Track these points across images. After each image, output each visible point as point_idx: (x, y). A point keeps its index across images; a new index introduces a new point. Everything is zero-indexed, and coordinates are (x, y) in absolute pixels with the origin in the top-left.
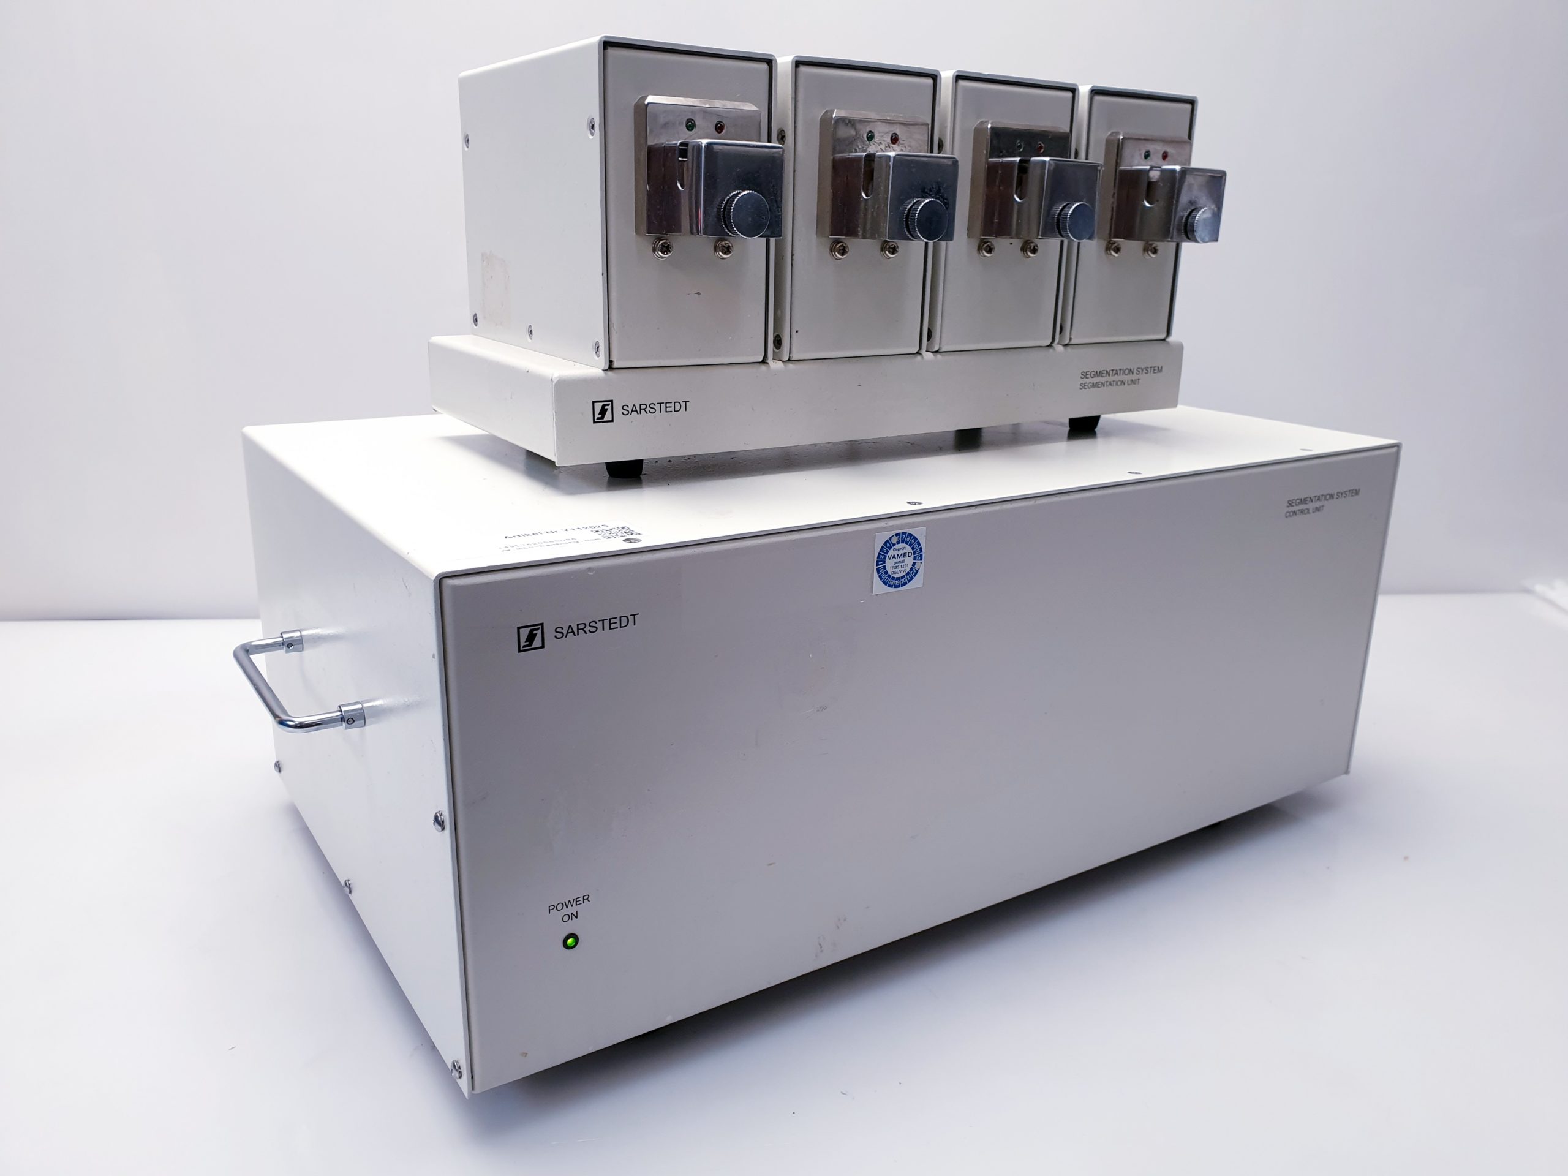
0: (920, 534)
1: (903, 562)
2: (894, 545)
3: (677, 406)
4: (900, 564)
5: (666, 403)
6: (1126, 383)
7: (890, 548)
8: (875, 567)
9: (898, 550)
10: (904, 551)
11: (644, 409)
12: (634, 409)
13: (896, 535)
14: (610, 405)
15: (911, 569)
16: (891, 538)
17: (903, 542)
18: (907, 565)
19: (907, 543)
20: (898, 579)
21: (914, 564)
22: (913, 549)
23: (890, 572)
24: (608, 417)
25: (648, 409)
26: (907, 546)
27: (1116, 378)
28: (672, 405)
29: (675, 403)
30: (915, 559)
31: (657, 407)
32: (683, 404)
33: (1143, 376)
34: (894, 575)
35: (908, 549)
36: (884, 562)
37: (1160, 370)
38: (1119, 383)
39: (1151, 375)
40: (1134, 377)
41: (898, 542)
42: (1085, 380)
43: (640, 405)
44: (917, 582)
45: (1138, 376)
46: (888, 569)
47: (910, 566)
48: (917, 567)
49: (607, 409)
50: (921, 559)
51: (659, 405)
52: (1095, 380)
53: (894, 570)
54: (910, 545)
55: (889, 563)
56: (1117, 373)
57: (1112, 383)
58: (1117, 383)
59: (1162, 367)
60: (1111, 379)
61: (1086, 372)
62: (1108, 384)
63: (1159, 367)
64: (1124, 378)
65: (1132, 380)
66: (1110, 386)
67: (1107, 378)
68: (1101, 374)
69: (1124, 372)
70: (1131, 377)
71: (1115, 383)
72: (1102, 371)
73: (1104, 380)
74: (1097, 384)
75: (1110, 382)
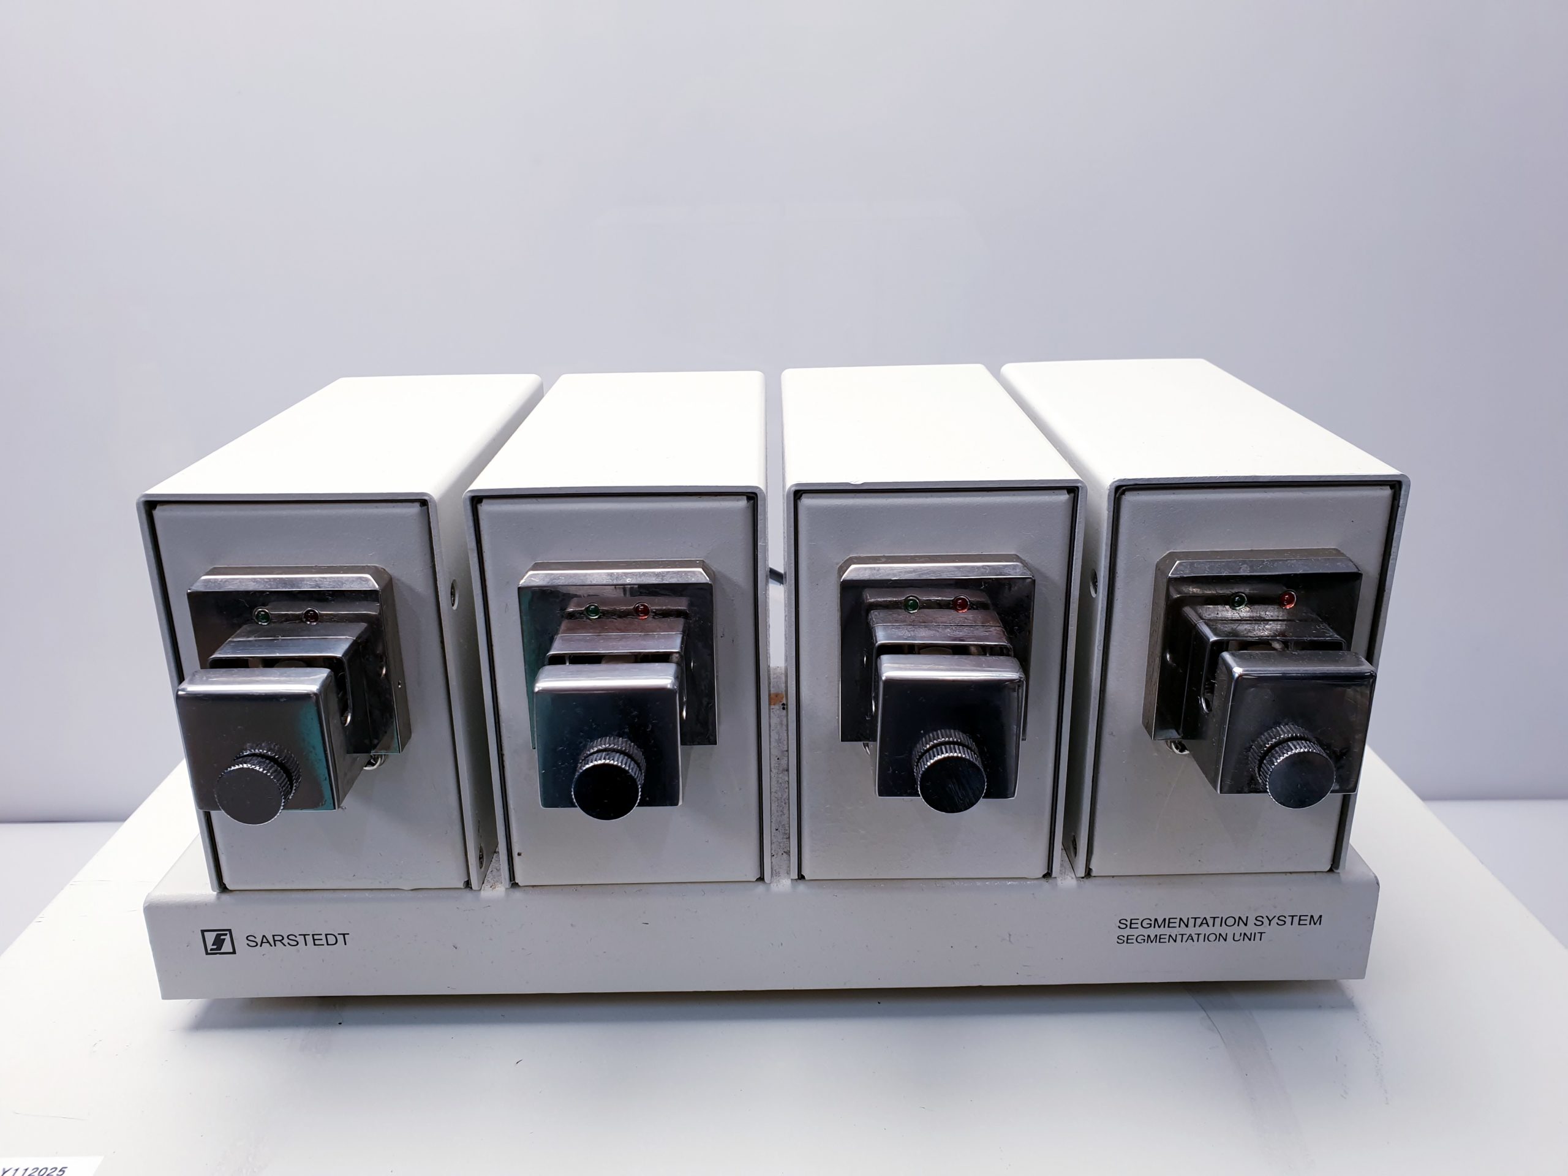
3: (332, 940)
5: (313, 935)
6: (1230, 938)
11: (280, 941)
12: (265, 940)
14: (228, 935)
24: (227, 947)
25: (286, 941)
27: (1203, 930)
28: (323, 937)
29: (326, 935)
31: (301, 939)
32: (341, 938)
33: (1271, 930)
37: (1316, 920)
38: (1212, 937)
39: (1290, 929)
40: (1250, 929)
42: (1127, 932)
43: (273, 936)
45: (1258, 930)
49: (224, 939)
51: (303, 937)
52: (1153, 932)
56: (1205, 922)
57: (1195, 937)
58: (1206, 938)
59: (1321, 916)
60: (1191, 930)
61: (1131, 920)
62: (1185, 938)
63: (1312, 917)
64: (1224, 930)
65: (1245, 934)
66: (1190, 941)
67: (1183, 929)
68: (1167, 922)
69: (1224, 922)
70: (1242, 929)
71: (1202, 937)
72: (1169, 919)
73: (1174, 932)
74: (1159, 939)
75: (1190, 935)
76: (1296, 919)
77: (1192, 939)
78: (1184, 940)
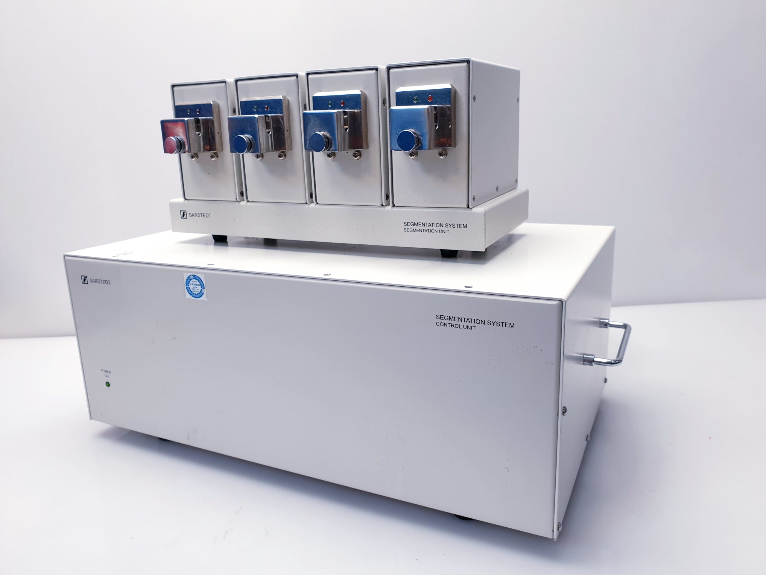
0: (202, 277)
1: (197, 287)
2: (192, 279)
4: (196, 288)
5: (203, 214)
6: (438, 231)
7: (190, 280)
8: (186, 287)
9: (193, 282)
10: (196, 283)
11: (196, 215)
12: (193, 215)
13: (192, 275)
15: (201, 292)
16: (190, 276)
17: (195, 279)
18: (198, 290)
19: (197, 280)
20: (196, 294)
21: (201, 290)
22: (200, 283)
23: (192, 290)
24: (185, 217)
26: (197, 281)
27: (430, 228)
29: (206, 214)
30: (201, 287)
32: (209, 215)
33: (451, 229)
34: (193, 292)
35: (198, 283)
36: (189, 286)
37: (465, 226)
38: (433, 231)
39: (457, 229)
40: (444, 228)
41: (193, 279)
42: (407, 227)
43: (195, 213)
44: (204, 298)
45: (447, 229)
46: (191, 289)
47: (199, 291)
48: (203, 291)
49: (185, 214)
50: (204, 288)
51: (201, 214)
52: (415, 227)
53: (193, 290)
54: (199, 281)
55: (191, 287)
56: (430, 225)
57: (428, 231)
58: (431, 231)
59: (466, 225)
60: (426, 228)
61: (408, 222)
62: (425, 230)
63: (463, 225)
64: (436, 228)
65: (443, 230)
66: (426, 232)
67: (423, 227)
68: (418, 224)
69: (436, 225)
70: (441, 228)
71: (429, 231)
72: (419, 223)
73: (421, 228)
74: (416, 230)
75: (426, 230)
76: (458, 225)
77: (427, 231)
78: (424, 231)
